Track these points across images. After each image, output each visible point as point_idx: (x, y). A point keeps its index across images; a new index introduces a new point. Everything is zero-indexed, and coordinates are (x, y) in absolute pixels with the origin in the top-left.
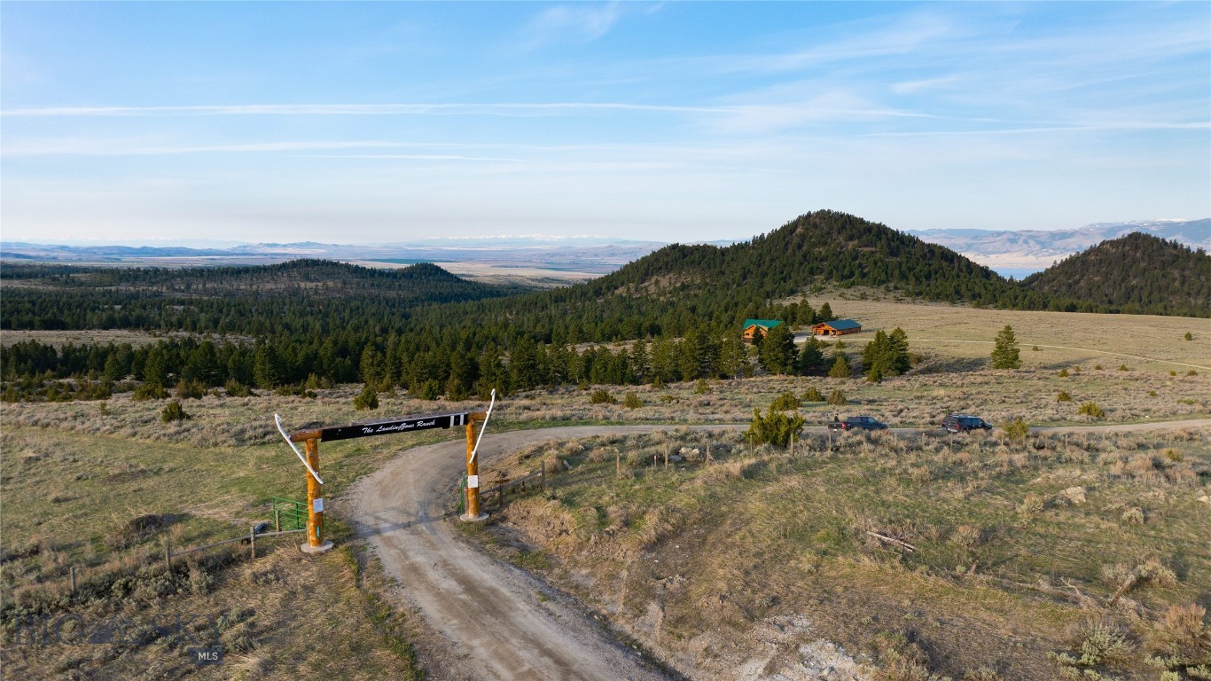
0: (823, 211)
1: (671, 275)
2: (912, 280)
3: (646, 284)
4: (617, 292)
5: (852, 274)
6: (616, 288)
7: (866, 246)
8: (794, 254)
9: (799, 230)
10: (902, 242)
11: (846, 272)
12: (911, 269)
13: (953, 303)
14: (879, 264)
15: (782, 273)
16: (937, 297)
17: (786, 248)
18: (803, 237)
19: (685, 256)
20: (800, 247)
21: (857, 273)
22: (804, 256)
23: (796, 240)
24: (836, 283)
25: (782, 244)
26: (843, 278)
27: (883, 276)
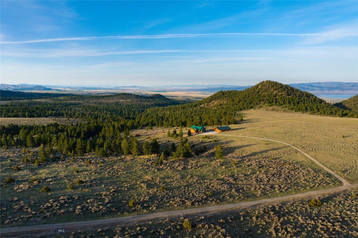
0: (268, 81)
1: (219, 101)
2: (292, 104)
3: (211, 103)
4: (201, 106)
5: (273, 102)
6: (201, 104)
7: (280, 92)
8: (256, 95)
9: (259, 87)
10: (293, 91)
11: (271, 101)
12: (292, 100)
13: (303, 112)
14: (283, 98)
15: (251, 101)
16: (299, 110)
17: (254, 93)
18: (260, 89)
19: (223, 94)
20: (258, 92)
21: (274, 101)
22: (259, 95)
23: (257, 90)
24: (267, 105)
25: (253, 91)
26: (270, 103)
27: (283, 103)
